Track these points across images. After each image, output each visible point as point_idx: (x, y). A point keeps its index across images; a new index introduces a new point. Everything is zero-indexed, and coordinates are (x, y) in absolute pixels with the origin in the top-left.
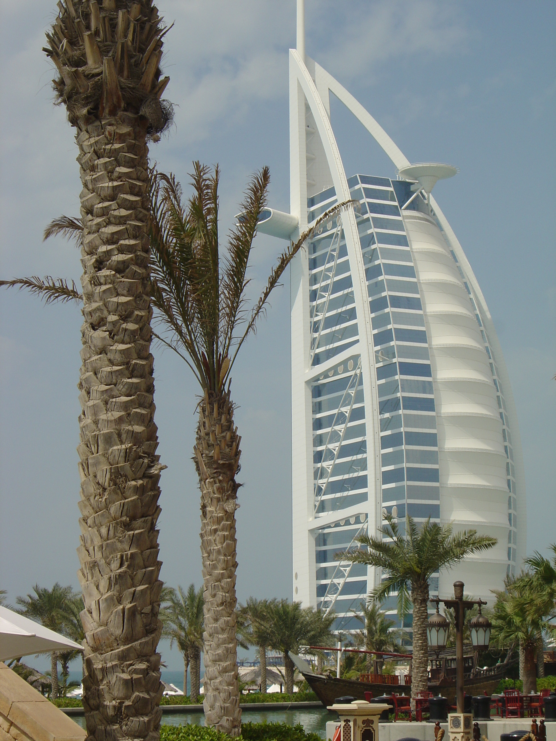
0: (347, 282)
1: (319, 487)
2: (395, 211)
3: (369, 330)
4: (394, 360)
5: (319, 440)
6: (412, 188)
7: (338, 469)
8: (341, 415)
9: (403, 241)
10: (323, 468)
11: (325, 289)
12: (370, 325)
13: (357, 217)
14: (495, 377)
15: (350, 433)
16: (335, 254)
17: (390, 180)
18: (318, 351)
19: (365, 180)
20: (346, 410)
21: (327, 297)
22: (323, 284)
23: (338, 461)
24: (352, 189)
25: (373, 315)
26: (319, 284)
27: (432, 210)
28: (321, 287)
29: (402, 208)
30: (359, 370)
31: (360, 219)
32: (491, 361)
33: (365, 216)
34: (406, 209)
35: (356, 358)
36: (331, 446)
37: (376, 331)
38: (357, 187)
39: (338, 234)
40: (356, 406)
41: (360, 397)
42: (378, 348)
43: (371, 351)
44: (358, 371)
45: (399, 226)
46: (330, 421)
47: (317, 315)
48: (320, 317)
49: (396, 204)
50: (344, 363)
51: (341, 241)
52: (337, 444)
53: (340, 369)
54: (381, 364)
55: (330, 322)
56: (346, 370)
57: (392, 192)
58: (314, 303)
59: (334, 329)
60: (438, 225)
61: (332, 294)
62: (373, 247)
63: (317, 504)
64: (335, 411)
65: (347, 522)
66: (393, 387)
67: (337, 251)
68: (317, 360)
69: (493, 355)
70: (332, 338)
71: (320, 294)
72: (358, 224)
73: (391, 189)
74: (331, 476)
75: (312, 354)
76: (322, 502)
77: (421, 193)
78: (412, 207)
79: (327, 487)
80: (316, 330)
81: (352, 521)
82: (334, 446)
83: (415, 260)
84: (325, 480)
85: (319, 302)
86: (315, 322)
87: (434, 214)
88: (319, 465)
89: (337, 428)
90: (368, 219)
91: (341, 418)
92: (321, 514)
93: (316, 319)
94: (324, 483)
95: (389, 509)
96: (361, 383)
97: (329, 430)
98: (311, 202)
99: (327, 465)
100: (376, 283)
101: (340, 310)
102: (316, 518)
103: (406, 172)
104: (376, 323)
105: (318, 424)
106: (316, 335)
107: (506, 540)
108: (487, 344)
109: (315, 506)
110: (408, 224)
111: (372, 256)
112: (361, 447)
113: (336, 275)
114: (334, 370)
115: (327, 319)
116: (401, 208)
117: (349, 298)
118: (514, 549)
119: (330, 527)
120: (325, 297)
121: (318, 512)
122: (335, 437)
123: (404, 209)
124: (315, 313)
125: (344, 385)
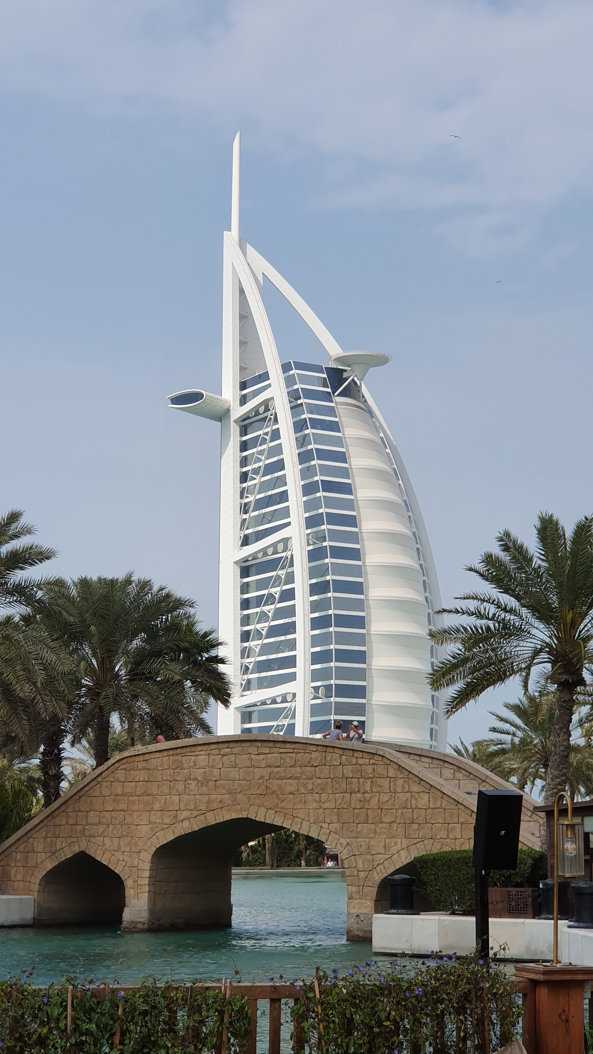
0: (280, 465)
1: (246, 666)
2: (328, 397)
3: (301, 513)
4: (325, 544)
5: (246, 620)
6: (345, 375)
7: (265, 649)
8: (271, 596)
9: (334, 427)
10: (250, 647)
11: (256, 471)
12: (302, 508)
13: (290, 402)
14: (422, 562)
15: (279, 613)
16: (268, 438)
17: (324, 367)
18: (247, 532)
19: (300, 366)
20: (276, 591)
21: (258, 480)
22: (256, 466)
23: (266, 641)
24: (286, 374)
25: (305, 499)
26: (251, 466)
27: (363, 396)
28: (253, 469)
29: (336, 394)
30: (291, 551)
31: (293, 404)
32: (419, 546)
33: (299, 402)
34: (339, 395)
35: (286, 541)
36: (259, 626)
37: (307, 515)
38: (291, 372)
39: (271, 418)
40: (285, 587)
41: (290, 578)
42: (309, 531)
43: (302, 534)
44: (289, 553)
45: (332, 411)
46: (259, 601)
47: (247, 497)
48: (251, 498)
49: (329, 390)
50: (275, 545)
51: (273, 425)
52: (266, 624)
53: (270, 551)
54: (311, 548)
55: (260, 504)
56: (275, 552)
57: (325, 378)
58: (245, 485)
59: (264, 511)
60: (370, 412)
61: (263, 476)
62: (307, 432)
63: (244, 683)
64: (265, 592)
65: (274, 701)
66: (324, 571)
67: (270, 434)
68: (246, 541)
69: (420, 541)
70: (262, 519)
71: (251, 477)
72: (292, 408)
73: (325, 376)
74: (258, 656)
75: (242, 536)
76: (249, 681)
77: (353, 380)
78: (345, 394)
79: (254, 666)
80: (246, 512)
81: (279, 699)
82: (263, 626)
83: (347, 446)
84: (252, 660)
85: (250, 483)
86: (245, 504)
87: (365, 401)
88: (246, 644)
89: (266, 608)
90: (301, 404)
91: (270, 599)
92: (246, 693)
93: (246, 500)
94: (252, 662)
95: (316, 689)
96: (292, 565)
97: (258, 610)
98: (243, 386)
99: (254, 644)
100: (308, 467)
101: (270, 493)
102: (242, 696)
103: (338, 360)
104: (308, 506)
105: (246, 604)
106: (245, 516)
107: (429, 721)
108: (415, 530)
109: (242, 684)
110: (341, 410)
111: (304, 440)
112: (291, 628)
113: (267, 458)
114: (264, 551)
115: (257, 501)
116: (334, 393)
117: (282, 481)
118: (436, 730)
119: (256, 705)
120: (256, 479)
121: (244, 690)
122: (263, 617)
123: (337, 396)
124: (245, 495)
125: (272, 565)
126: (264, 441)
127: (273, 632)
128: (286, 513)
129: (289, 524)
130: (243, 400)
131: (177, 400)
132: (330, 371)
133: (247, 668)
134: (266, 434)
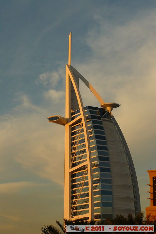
0: (84, 141)
1: (73, 207)
5: (73, 192)
6: (105, 110)
8: (81, 184)
9: (102, 128)
11: (76, 142)
15: (83, 190)
18: (73, 163)
23: (80, 199)
24: (86, 111)
30: (87, 169)
35: (86, 166)
36: (77, 194)
39: (81, 125)
40: (85, 181)
41: (87, 178)
43: (91, 164)
46: (77, 186)
49: (100, 116)
57: (98, 112)
58: (73, 147)
59: (79, 155)
70: (78, 158)
74: (77, 204)
76: (74, 212)
78: (105, 117)
83: (106, 134)
86: (73, 153)
88: (73, 200)
89: (79, 188)
95: (96, 215)
96: (87, 174)
98: (72, 114)
103: (103, 105)
105: (73, 187)
106: (73, 157)
115: (77, 152)
117: (84, 146)
120: (76, 145)
121: (72, 216)
122: (79, 191)
124: (73, 150)
125: (81, 174)
126: (79, 133)
128: (86, 156)
129: (86, 160)
130: (72, 119)
131: (51, 119)
132: (100, 109)
134: (79, 130)
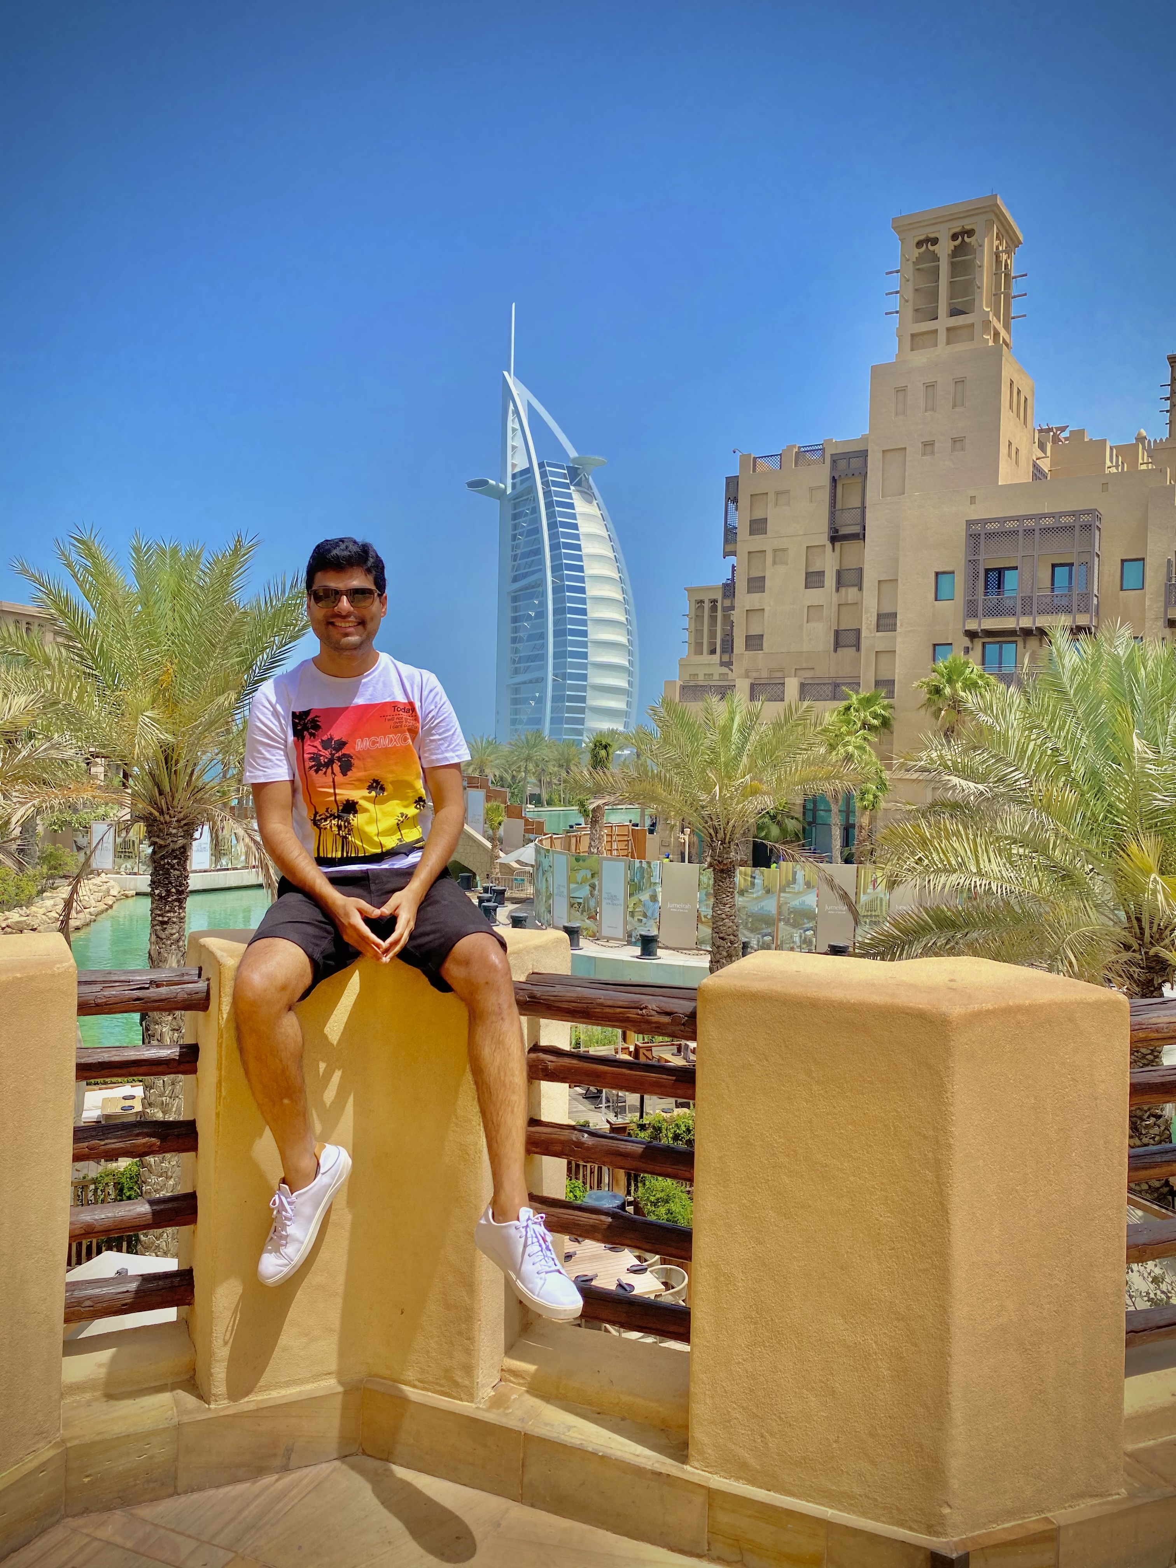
1: (514, 659)
2: (567, 486)
3: (548, 563)
4: (565, 583)
6: (579, 471)
8: (529, 615)
12: (551, 559)
15: (534, 626)
16: (529, 512)
17: (566, 466)
18: (516, 573)
19: (549, 465)
20: (532, 612)
21: (523, 540)
22: (521, 530)
23: (526, 643)
24: (541, 471)
25: (551, 552)
26: (518, 531)
27: (590, 487)
29: (573, 484)
31: (545, 490)
33: (550, 489)
36: (522, 634)
37: (552, 563)
38: (544, 469)
39: (531, 499)
40: (538, 610)
41: (541, 604)
42: (554, 573)
44: (541, 588)
46: (522, 618)
48: (519, 551)
49: (568, 481)
51: (533, 504)
52: (526, 633)
54: (554, 585)
55: (524, 555)
56: (533, 587)
58: (515, 543)
59: (526, 560)
60: (594, 497)
61: (526, 537)
62: (553, 509)
63: (512, 669)
64: (525, 612)
65: (530, 682)
66: (563, 600)
67: (530, 510)
68: (515, 580)
69: (624, 582)
70: (525, 565)
71: (519, 537)
72: (544, 493)
73: (566, 472)
74: (521, 653)
75: (512, 575)
76: (515, 668)
77: (584, 475)
79: (518, 659)
80: (515, 560)
81: (533, 681)
84: (517, 655)
85: (518, 542)
87: (592, 490)
88: (514, 645)
89: (526, 623)
90: (552, 491)
91: (529, 617)
92: (514, 676)
93: (515, 553)
95: (556, 675)
96: (542, 595)
97: (521, 623)
98: (515, 477)
99: (519, 645)
100: (555, 533)
102: (511, 678)
104: (554, 558)
105: (514, 619)
106: (515, 563)
107: (627, 697)
110: (575, 495)
111: (553, 515)
112: (541, 636)
113: (529, 525)
114: (526, 587)
116: (571, 484)
119: (519, 684)
120: (521, 539)
121: (513, 674)
123: (573, 486)
124: (515, 549)
125: (532, 596)
126: (526, 514)
127: (530, 638)
129: (541, 570)
130: (514, 486)
131: (471, 485)
132: (569, 468)
133: (514, 661)
